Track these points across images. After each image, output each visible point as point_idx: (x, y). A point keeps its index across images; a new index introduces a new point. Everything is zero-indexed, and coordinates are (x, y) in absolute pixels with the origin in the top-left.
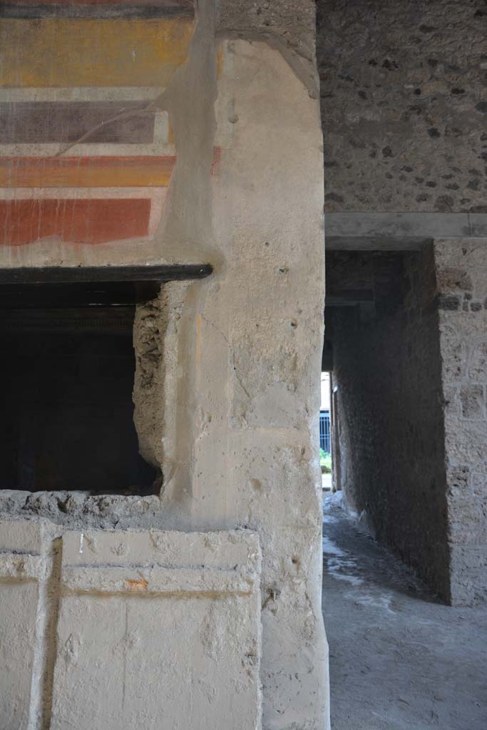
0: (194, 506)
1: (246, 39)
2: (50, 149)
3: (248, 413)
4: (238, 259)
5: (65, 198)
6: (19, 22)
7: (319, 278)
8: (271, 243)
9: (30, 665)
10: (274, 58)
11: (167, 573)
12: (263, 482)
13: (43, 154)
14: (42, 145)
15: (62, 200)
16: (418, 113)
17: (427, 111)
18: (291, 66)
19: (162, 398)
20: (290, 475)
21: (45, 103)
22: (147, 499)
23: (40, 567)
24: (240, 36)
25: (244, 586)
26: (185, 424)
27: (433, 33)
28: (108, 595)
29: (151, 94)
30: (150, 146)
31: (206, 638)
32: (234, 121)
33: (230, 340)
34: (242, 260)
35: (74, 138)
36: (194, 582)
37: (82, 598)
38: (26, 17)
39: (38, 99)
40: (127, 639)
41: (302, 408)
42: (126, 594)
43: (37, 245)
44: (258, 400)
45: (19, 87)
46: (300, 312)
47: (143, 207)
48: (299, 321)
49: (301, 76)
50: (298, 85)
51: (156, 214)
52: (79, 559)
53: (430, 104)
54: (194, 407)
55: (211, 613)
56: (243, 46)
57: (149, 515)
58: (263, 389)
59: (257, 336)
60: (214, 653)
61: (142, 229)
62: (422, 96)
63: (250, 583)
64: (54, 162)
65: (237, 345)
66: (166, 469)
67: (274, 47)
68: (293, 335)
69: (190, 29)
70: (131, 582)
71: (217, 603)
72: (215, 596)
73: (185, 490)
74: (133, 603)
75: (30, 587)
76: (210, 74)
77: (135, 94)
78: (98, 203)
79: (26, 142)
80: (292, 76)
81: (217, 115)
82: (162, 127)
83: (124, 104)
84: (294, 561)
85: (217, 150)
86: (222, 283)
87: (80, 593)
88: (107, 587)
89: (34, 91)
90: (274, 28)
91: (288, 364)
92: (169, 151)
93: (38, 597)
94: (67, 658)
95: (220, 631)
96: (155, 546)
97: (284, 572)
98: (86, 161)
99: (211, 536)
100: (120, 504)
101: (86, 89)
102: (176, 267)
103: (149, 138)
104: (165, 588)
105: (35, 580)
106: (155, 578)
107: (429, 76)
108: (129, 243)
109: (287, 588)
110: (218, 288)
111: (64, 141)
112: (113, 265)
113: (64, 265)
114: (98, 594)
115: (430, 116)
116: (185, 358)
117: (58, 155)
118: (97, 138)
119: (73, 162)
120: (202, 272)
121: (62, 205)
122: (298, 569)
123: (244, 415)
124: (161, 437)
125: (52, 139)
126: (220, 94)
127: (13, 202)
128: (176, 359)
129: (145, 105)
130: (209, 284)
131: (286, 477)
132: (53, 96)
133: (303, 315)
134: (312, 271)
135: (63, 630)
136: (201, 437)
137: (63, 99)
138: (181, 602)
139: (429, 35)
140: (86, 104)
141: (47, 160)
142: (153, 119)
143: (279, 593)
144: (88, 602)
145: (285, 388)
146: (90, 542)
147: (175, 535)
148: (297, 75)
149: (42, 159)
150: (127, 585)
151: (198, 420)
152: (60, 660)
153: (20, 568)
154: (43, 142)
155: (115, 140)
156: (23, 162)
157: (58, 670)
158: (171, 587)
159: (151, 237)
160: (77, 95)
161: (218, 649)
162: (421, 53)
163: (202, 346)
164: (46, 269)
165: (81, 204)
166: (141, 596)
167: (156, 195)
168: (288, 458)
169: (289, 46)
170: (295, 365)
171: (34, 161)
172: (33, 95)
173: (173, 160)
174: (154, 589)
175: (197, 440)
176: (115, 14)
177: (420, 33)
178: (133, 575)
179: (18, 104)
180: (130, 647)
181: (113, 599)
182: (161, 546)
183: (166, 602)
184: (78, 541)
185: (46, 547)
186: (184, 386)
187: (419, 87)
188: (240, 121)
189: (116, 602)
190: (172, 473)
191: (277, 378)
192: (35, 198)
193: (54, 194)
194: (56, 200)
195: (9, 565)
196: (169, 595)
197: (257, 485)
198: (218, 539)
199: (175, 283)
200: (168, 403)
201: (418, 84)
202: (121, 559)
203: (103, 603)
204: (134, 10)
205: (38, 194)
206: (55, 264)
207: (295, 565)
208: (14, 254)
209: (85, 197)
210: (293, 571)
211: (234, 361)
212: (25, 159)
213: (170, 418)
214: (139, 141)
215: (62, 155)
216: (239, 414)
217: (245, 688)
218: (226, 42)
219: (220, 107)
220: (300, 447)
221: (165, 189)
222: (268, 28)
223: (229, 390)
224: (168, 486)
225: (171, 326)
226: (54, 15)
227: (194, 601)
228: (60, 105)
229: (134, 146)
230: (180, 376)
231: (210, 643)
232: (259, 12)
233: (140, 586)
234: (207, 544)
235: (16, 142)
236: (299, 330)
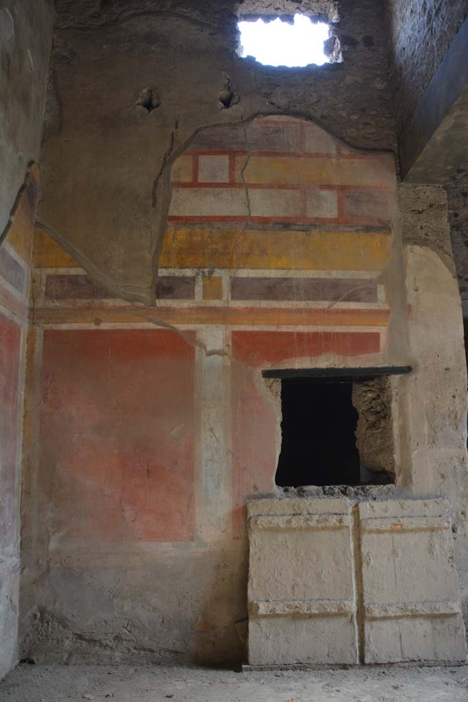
0: (414, 488)
1: (418, 245)
2: (324, 304)
3: (436, 441)
4: (425, 364)
5: (335, 331)
6: (300, 233)
7: (464, 373)
8: (440, 356)
9: (350, 568)
10: (433, 255)
11: (411, 520)
12: (445, 474)
13: (320, 307)
14: (320, 302)
15: (334, 333)
16: (457, 230)
17: (463, 229)
18: (442, 260)
19: (392, 435)
20: (458, 471)
21: (319, 279)
22: (388, 486)
23: (349, 520)
24: (415, 243)
25: (446, 524)
26: (405, 447)
27: (464, 174)
28: (383, 532)
29: (374, 275)
30: (376, 304)
31: (431, 550)
32: (416, 290)
33: (424, 405)
34: (427, 364)
35: (336, 299)
36: (423, 524)
37: (371, 534)
38: (303, 231)
39: (315, 277)
40: (394, 553)
41: (460, 438)
42: (392, 531)
43: (323, 357)
44: (440, 434)
45: (303, 269)
46: (457, 390)
47: (376, 336)
48: (456, 395)
49: (447, 265)
50: (447, 270)
51: (383, 340)
52: (368, 516)
53: (465, 224)
54: (410, 438)
55: (431, 538)
56: (417, 249)
57: (391, 494)
58: (442, 429)
59: (437, 403)
60: (435, 557)
61: (376, 348)
62: (459, 218)
63: (449, 523)
64: (326, 312)
65: (428, 408)
66: (396, 471)
67: (433, 249)
68: (454, 402)
69: (390, 239)
70: (395, 525)
71: (434, 533)
72: (432, 530)
73: (408, 480)
74: (395, 535)
75: (345, 530)
76: (401, 264)
77: (366, 275)
78: (354, 335)
79: (311, 300)
80: (443, 266)
81: (407, 287)
82: (381, 293)
83: (360, 280)
84: (462, 513)
85: (410, 306)
86: (418, 376)
87: (371, 532)
88: (384, 528)
89: (312, 271)
90: (430, 238)
91: (453, 416)
92: (386, 307)
93: (350, 535)
94: (368, 564)
95: (437, 546)
96: (402, 507)
97: (458, 519)
98: (344, 312)
99: (427, 501)
100: (374, 490)
101: (339, 272)
102: (393, 368)
103: (375, 300)
104: (410, 527)
105: (347, 527)
106: (406, 522)
107: (463, 203)
108: (371, 355)
109: (460, 526)
110: (416, 379)
111: (331, 300)
112: (362, 367)
113: (337, 367)
114: (379, 532)
115: (465, 232)
116: (403, 414)
117: (329, 307)
118: (348, 299)
119: (337, 312)
120: (407, 370)
121: (334, 335)
122: (465, 517)
123: (434, 442)
124: (393, 454)
125: (325, 299)
126: (408, 276)
127: (308, 333)
128: (397, 415)
129: (371, 281)
130: (412, 377)
131: (456, 472)
132: (322, 274)
133: (458, 392)
134: (460, 370)
135: (364, 550)
136: (414, 454)
137: (328, 277)
138: (417, 534)
139: (461, 175)
140: (341, 280)
141: (324, 311)
142: (376, 289)
143: (457, 529)
144: (374, 536)
145: (452, 428)
146: (372, 507)
147: (411, 502)
148: (446, 265)
149: (321, 310)
150: (393, 526)
151: (412, 445)
152: (364, 565)
153: (341, 521)
154: (320, 300)
155: (358, 300)
156: (310, 311)
157: (364, 569)
158: (413, 527)
159: (381, 353)
160: (335, 274)
161: (437, 555)
162: (456, 188)
163: (411, 408)
164: (327, 369)
165: (344, 335)
166: (398, 532)
167: (382, 330)
168: (456, 462)
169: (438, 248)
170: (456, 417)
171: (316, 311)
172: (311, 274)
173: (388, 312)
174: (406, 528)
175: (413, 456)
176: (350, 229)
177: (456, 174)
178: (395, 521)
179: (305, 279)
180: (397, 557)
181: (386, 534)
182: (405, 507)
183: (410, 534)
184: (365, 507)
185: (350, 510)
186: (404, 429)
187: (456, 212)
188: (419, 290)
189: (387, 535)
190: (400, 472)
191: (447, 423)
192: (319, 331)
193: (329, 329)
194: (330, 333)
195: (334, 521)
196: (412, 531)
197: (443, 476)
198: (430, 502)
199: (394, 376)
200: (395, 437)
201: (456, 210)
202: (387, 515)
203: (381, 536)
204: (360, 228)
205: (320, 329)
206: (332, 366)
207: (463, 515)
208: (311, 361)
209: (345, 331)
210: (463, 519)
211: (427, 415)
212: (311, 309)
213: (397, 445)
214: (370, 301)
215: (332, 308)
216: (431, 441)
217: (451, 573)
218: (409, 247)
219: (409, 282)
220: (462, 457)
221: (387, 327)
222: (427, 237)
223: (426, 429)
224: (399, 479)
225: (394, 398)
226: (318, 230)
227: (422, 533)
228: (326, 280)
229: (368, 304)
230: (401, 423)
231: (433, 553)
232: (422, 228)
233: (399, 527)
234: (425, 505)
235: (305, 300)
236: (457, 399)
